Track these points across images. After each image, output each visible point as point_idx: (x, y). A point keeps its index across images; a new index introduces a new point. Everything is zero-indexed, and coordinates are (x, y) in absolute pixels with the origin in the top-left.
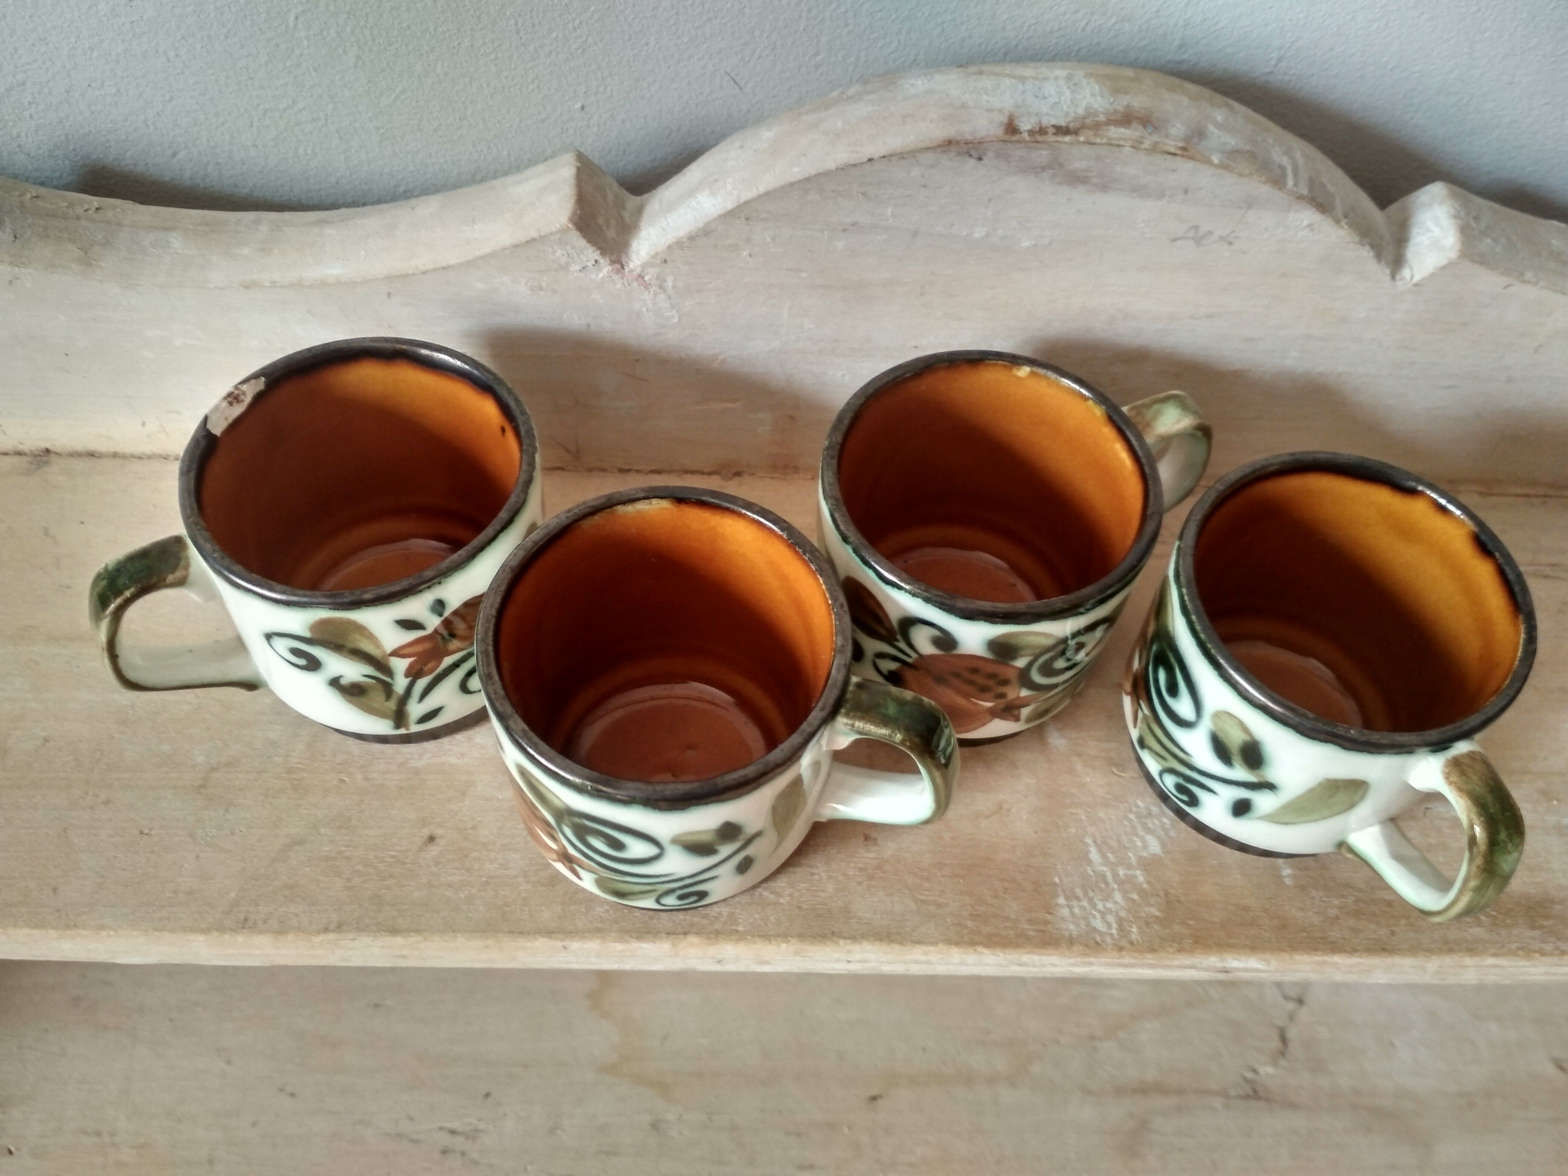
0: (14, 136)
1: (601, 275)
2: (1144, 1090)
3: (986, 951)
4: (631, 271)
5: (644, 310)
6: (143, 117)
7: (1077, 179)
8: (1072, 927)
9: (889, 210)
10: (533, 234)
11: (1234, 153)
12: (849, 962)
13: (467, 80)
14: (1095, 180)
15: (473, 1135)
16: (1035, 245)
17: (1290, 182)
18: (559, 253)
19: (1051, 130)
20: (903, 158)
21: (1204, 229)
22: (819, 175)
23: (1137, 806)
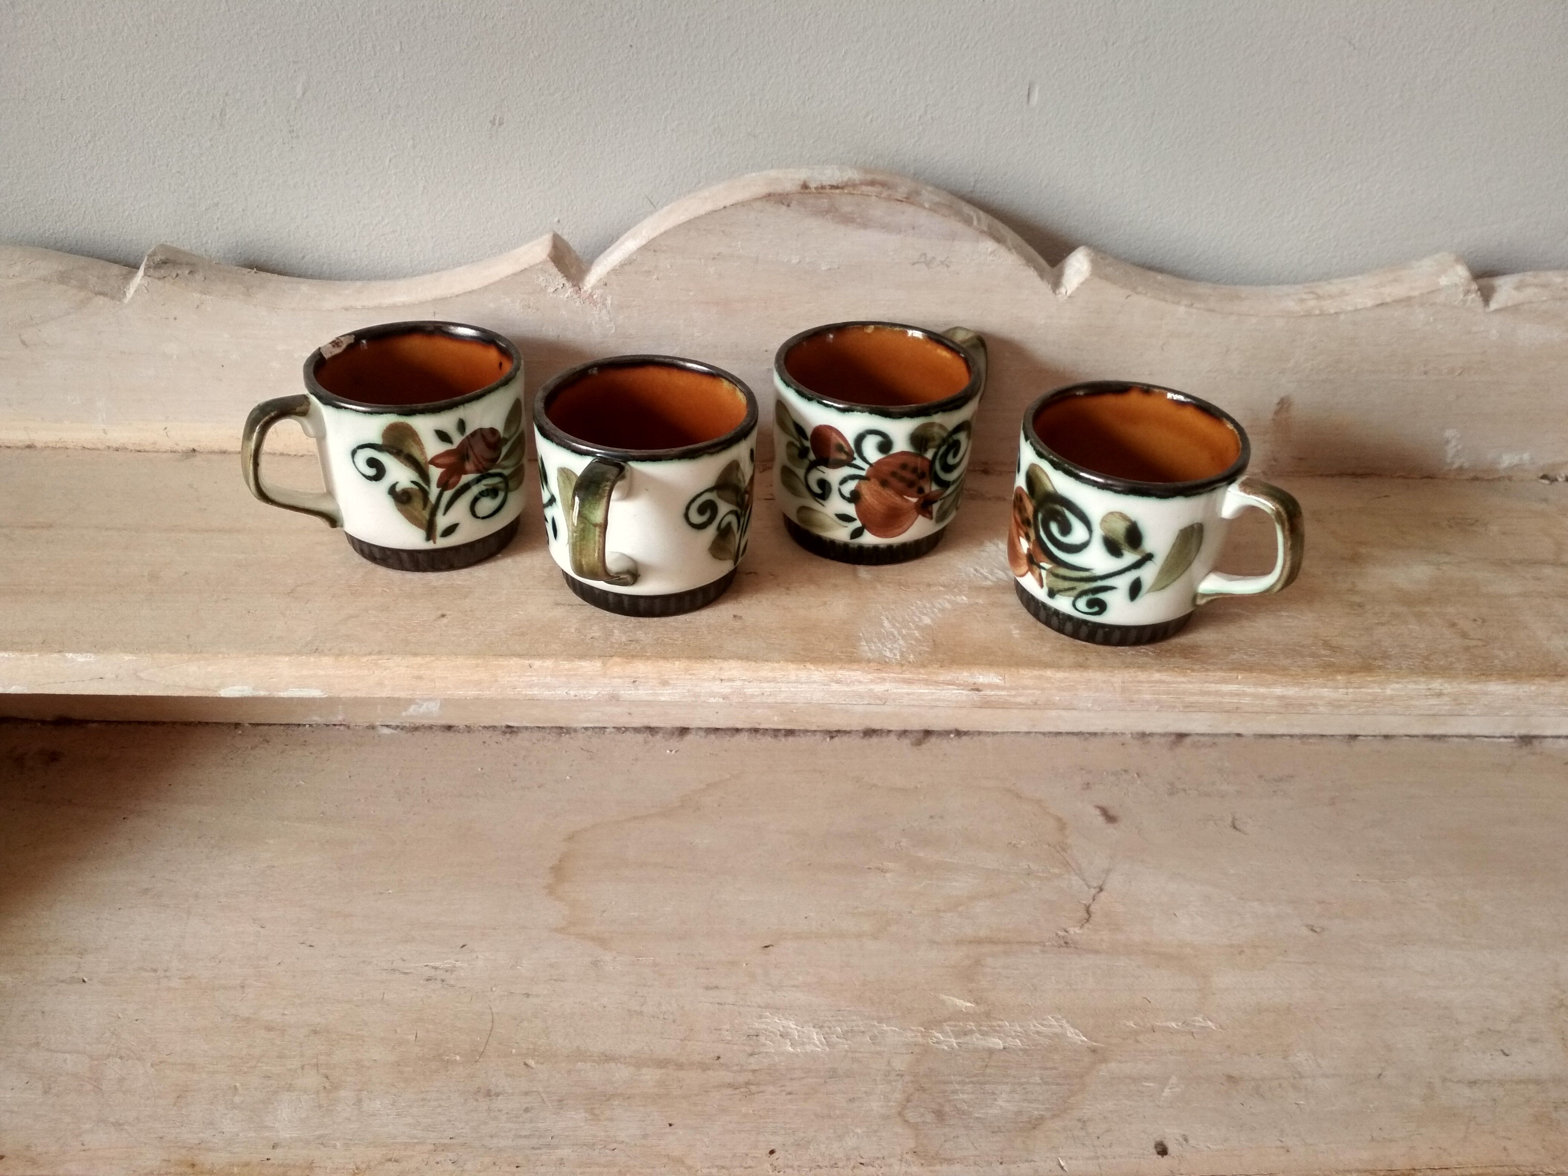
0: (204, 242)
1: (566, 296)
2: (978, 941)
3: (812, 667)
4: (585, 292)
5: (593, 322)
6: (287, 230)
7: (847, 220)
8: (869, 655)
9: (739, 243)
10: (526, 266)
11: (938, 204)
12: (722, 680)
13: (489, 203)
14: (859, 220)
15: (451, 970)
16: (829, 269)
17: (975, 222)
18: (541, 279)
19: (828, 187)
20: (744, 206)
21: (929, 256)
22: (696, 218)
23: (916, 603)
